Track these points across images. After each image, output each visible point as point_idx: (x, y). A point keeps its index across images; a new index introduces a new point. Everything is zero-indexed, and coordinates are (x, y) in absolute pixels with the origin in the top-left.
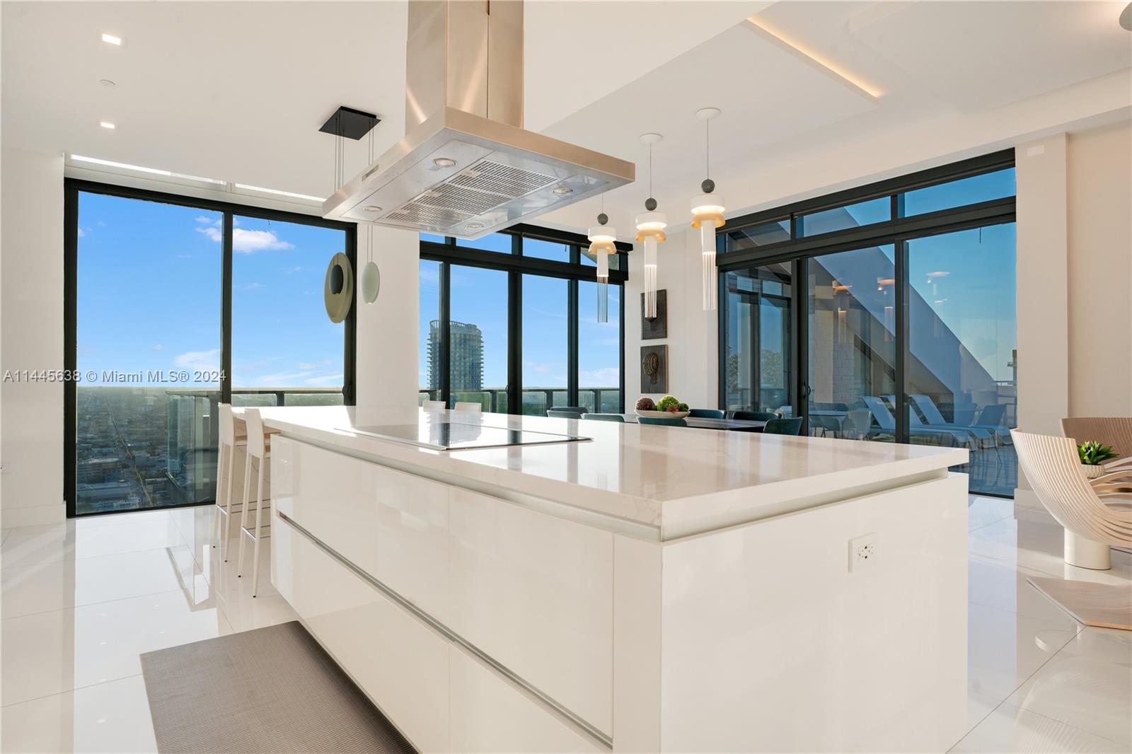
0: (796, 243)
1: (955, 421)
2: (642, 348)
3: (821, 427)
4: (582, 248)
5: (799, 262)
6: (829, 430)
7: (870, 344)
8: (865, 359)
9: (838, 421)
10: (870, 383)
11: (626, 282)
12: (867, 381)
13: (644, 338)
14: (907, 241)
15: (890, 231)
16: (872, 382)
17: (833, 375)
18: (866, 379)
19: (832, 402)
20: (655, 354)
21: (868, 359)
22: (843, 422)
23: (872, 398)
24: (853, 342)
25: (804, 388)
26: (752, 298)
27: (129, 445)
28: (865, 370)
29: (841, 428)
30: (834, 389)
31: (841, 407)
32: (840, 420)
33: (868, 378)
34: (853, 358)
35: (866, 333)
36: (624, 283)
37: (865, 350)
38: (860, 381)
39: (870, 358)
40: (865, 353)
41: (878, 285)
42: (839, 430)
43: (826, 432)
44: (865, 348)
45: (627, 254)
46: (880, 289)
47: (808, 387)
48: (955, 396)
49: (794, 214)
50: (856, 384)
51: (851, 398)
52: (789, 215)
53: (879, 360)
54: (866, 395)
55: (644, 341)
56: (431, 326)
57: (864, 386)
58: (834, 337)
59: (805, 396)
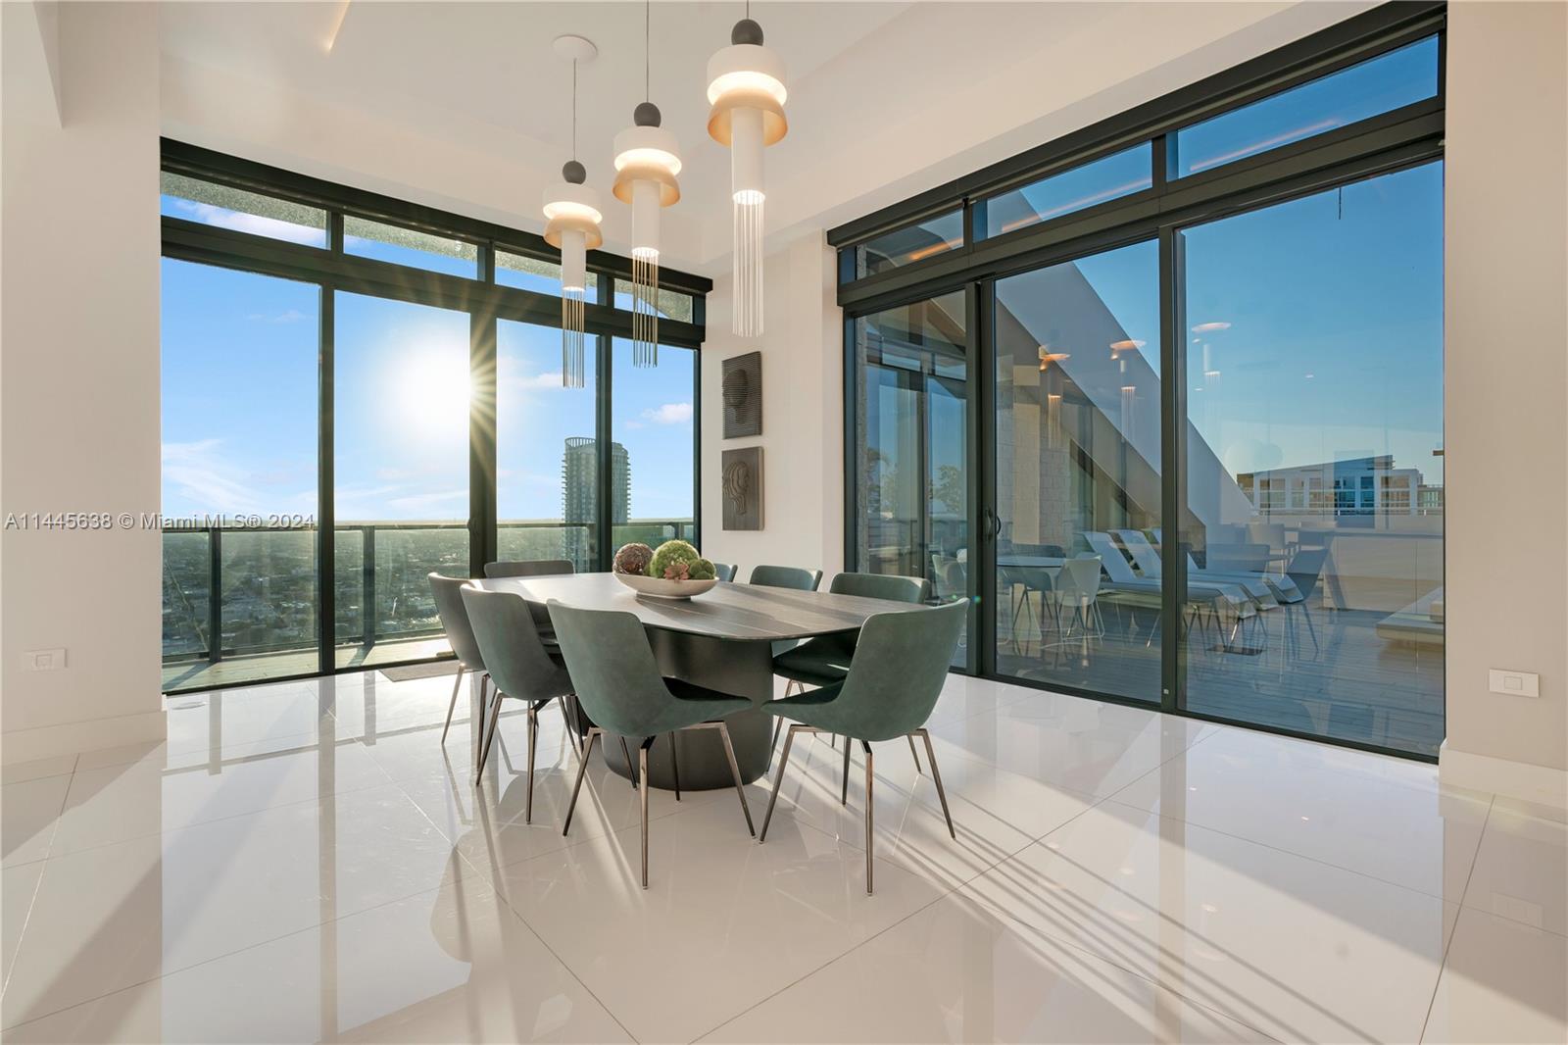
0: (974, 252)
1: (1207, 565)
2: (724, 452)
3: (1021, 582)
4: (616, 280)
5: (978, 287)
6: (1035, 589)
7: (1091, 454)
8: (1085, 477)
9: (1048, 576)
10: (1092, 513)
11: (702, 344)
12: (1086, 508)
13: (728, 436)
14: (1182, 232)
15: (1150, 209)
16: (1095, 512)
17: (1040, 500)
18: (1085, 507)
19: (1037, 543)
20: (744, 464)
21: (1088, 476)
22: (1057, 578)
23: (1095, 533)
24: (1068, 450)
25: (989, 522)
26: (914, 380)
27: (187, 592)
28: (1085, 493)
29: (1053, 589)
30: (1040, 520)
31: (1054, 552)
32: (1053, 573)
33: (1089, 505)
34: (1069, 474)
35: (1086, 437)
36: (700, 346)
37: (1084, 462)
38: (1077, 509)
39: (1092, 476)
40: (1084, 468)
41: (1112, 351)
42: (1051, 590)
43: (1029, 593)
44: (1084, 458)
45: (704, 297)
46: (1115, 357)
47: (996, 517)
48: (1207, 529)
49: (971, 197)
50: (1072, 512)
51: (1066, 537)
52: (960, 201)
53: (1105, 477)
54: (1085, 529)
55: (727, 440)
56: (567, 444)
57: (1083, 515)
58: (1041, 441)
59: (990, 536)
